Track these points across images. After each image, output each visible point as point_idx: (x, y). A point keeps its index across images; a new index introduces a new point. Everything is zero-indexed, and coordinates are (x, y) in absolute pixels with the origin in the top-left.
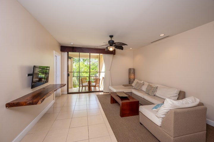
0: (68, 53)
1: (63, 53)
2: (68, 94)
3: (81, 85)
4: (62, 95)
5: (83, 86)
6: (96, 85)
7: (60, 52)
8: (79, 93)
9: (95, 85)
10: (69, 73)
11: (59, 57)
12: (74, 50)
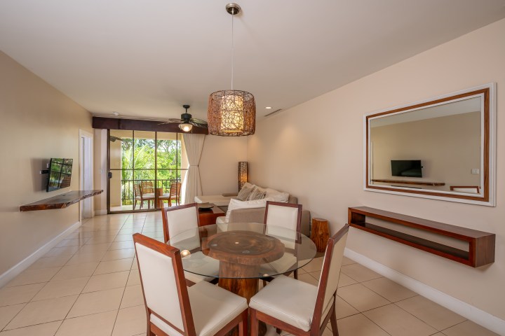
0: (109, 130)
1: (97, 131)
2: (108, 214)
3: (139, 197)
4: (96, 215)
5: (142, 200)
6: (172, 197)
7: (92, 129)
8: (133, 212)
9: (170, 197)
10: (111, 171)
11: (89, 140)
12: (121, 125)
